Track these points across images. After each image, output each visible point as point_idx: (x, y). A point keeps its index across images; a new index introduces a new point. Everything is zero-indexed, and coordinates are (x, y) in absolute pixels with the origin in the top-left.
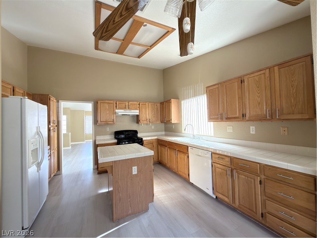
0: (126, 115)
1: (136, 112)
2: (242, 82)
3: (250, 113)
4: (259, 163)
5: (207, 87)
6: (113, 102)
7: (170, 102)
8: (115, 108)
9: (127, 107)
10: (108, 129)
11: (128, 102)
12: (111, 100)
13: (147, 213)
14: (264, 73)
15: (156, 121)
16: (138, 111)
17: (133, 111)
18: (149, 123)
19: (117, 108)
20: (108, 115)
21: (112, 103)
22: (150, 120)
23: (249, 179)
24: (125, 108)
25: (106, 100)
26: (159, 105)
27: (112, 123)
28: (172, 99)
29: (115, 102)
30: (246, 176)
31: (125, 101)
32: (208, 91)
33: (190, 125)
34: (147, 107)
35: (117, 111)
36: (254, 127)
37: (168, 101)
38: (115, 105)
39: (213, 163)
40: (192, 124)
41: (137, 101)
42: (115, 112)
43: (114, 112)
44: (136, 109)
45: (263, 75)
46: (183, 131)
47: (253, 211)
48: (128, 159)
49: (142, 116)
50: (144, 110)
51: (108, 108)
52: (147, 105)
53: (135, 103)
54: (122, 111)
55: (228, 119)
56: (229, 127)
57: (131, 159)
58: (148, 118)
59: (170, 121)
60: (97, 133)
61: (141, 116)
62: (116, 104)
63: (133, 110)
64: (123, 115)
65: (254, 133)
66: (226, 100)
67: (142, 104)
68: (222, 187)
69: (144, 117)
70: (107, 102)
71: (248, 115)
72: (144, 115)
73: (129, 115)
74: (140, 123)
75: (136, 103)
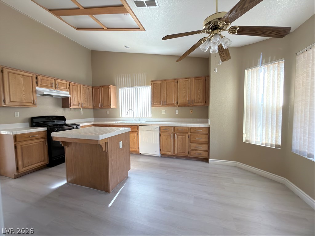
1: (65, 94)
2: (177, 82)
3: (180, 101)
4: (188, 127)
5: (152, 81)
6: (31, 75)
7: (108, 88)
8: (36, 84)
9: (54, 85)
10: (18, 114)
11: (55, 79)
12: (28, 72)
14: (188, 80)
15: (88, 106)
16: (68, 92)
17: (61, 92)
18: (80, 108)
19: (39, 85)
20: (24, 93)
21: (29, 77)
22: (83, 105)
23: (183, 137)
24: (51, 87)
26: (91, 89)
27: (31, 105)
28: (111, 85)
29: (35, 76)
30: (181, 136)
31: (50, 77)
32: (152, 84)
33: (131, 110)
34: (78, 89)
35: (38, 88)
36: (178, 110)
37: (105, 86)
38: (35, 80)
39: (161, 134)
40: (133, 109)
42: (36, 91)
43: (34, 90)
44: (65, 90)
45: (187, 81)
46: (120, 116)
47: (184, 153)
48: (117, 135)
51: (22, 82)
52: (78, 87)
53: (64, 82)
54: (47, 90)
55: (167, 105)
56: (163, 111)
58: (80, 102)
59: (109, 106)
61: (71, 98)
62: (37, 78)
63: (62, 90)
65: (178, 113)
66: (166, 92)
67: (73, 85)
68: (167, 147)
69: (75, 101)
70: (22, 73)
71: (179, 103)
72: (75, 98)
74: (70, 107)
75: (66, 82)
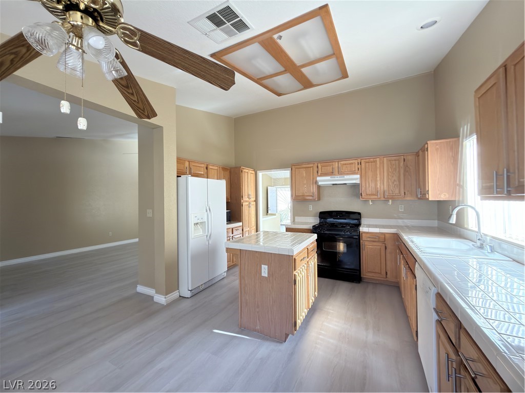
0: (336, 184)
1: (355, 179)
6: (312, 165)
7: (425, 149)
8: (316, 173)
9: (336, 170)
10: (311, 208)
11: (338, 162)
12: (309, 163)
13: (278, 344)
15: (403, 194)
16: (358, 176)
17: (346, 177)
19: (319, 174)
20: (305, 186)
21: (311, 167)
24: (333, 173)
25: (302, 163)
26: (411, 158)
27: (311, 198)
28: (428, 142)
29: (316, 165)
31: (332, 161)
34: (378, 166)
35: (318, 179)
37: (423, 146)
38: (315, 170)
41: (356, 158)
42: (316, 181)
43: (314, 181)
44: (354, 173)
48: (256, 252)
49: (367, 185)
50: (370, 174)
51: (305, 175)
52: (378, 163)
53: (351, 161)
54: (328, 178)
57: (261, 252)
58: (380, 188)
59: (425, 194)
60: (296, 213)
61: (363, 185)
62: (317, 167)
63: (348, 174)
64: (333, 184)
67: (367, 162)
69: (370, 188)
70: (304, 166)
72: (370, 184)
73: (345, 184)
75: (354, 161)
